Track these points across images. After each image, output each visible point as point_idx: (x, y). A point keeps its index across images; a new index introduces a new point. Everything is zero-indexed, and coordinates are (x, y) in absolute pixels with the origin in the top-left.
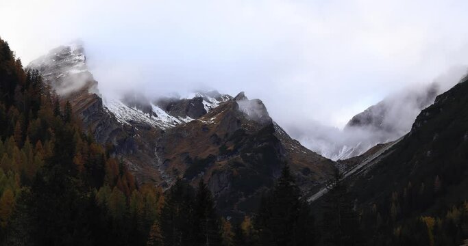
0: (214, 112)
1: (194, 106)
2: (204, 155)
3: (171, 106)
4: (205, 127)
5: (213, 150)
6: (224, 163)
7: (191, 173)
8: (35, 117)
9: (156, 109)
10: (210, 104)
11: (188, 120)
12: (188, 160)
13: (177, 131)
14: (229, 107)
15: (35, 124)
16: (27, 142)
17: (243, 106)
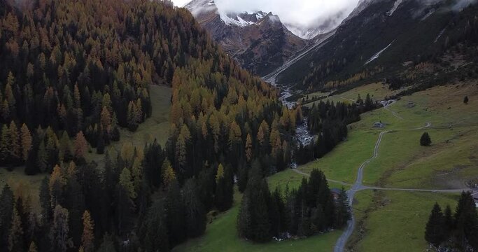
0: (261, 20)
1: (253, 17)
2: (256, 39)
3: (245, 17)
4: (257, 27)
5: (260, 36)
6: (264, 42)
7: (252, 47)
8: (205, 49)
9: (239, 18)
10: (259, 16)
11: (251, 23)
12: (251, 40)
13: (247, 28)
14: (267, 17)
15: (205, 52)
16: (204, 60)
17: (271, 18)
